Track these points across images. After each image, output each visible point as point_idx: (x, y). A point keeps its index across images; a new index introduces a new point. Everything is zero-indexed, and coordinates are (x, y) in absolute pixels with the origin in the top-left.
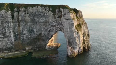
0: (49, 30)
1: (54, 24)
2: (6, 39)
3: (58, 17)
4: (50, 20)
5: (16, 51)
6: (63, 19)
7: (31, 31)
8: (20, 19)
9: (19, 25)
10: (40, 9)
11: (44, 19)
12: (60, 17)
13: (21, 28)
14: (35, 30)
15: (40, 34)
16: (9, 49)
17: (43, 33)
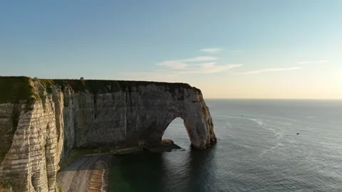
0: (165, 116)
1: (174, 108)
2: (119, 129)
3: (178, 99)
4: (168, 102)
5: (128, 146)
6: (186, 100)
7: (143, 118)
8: (133, 102)
9: (131, 110)
10: (155, 88)
11: (159, 101)
12: (182, 98)
13: (134, 114)
14: (148, 117)
15: (154, 123)
16: (122, 144)
17: (158, 120)
